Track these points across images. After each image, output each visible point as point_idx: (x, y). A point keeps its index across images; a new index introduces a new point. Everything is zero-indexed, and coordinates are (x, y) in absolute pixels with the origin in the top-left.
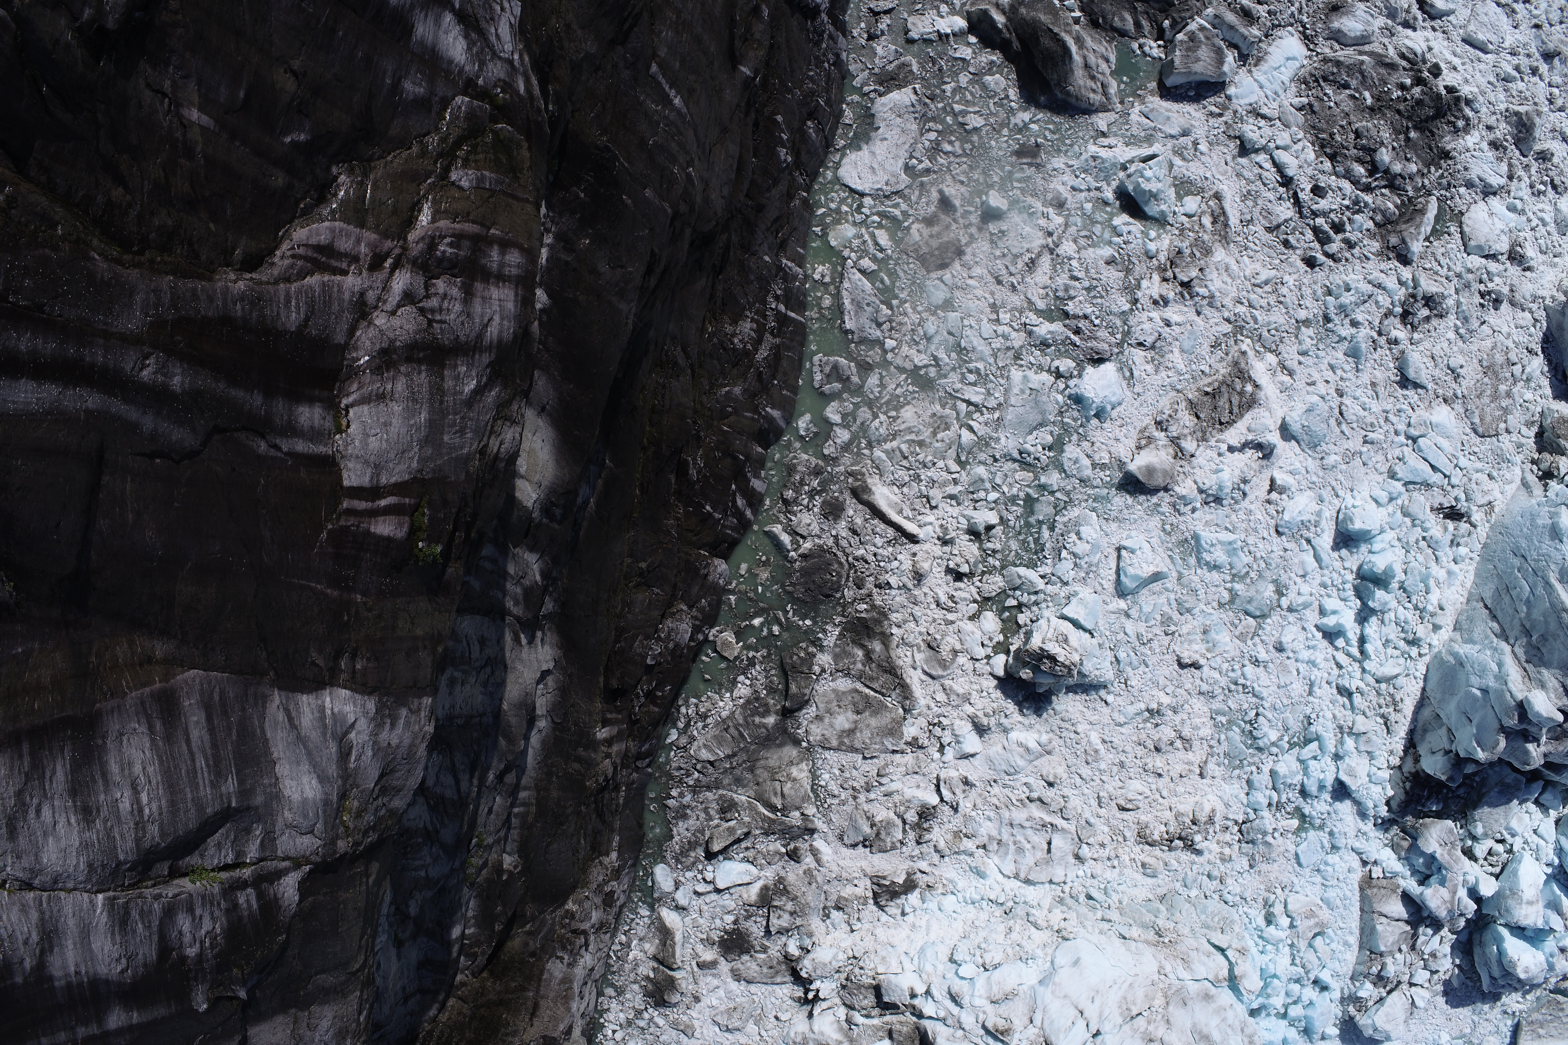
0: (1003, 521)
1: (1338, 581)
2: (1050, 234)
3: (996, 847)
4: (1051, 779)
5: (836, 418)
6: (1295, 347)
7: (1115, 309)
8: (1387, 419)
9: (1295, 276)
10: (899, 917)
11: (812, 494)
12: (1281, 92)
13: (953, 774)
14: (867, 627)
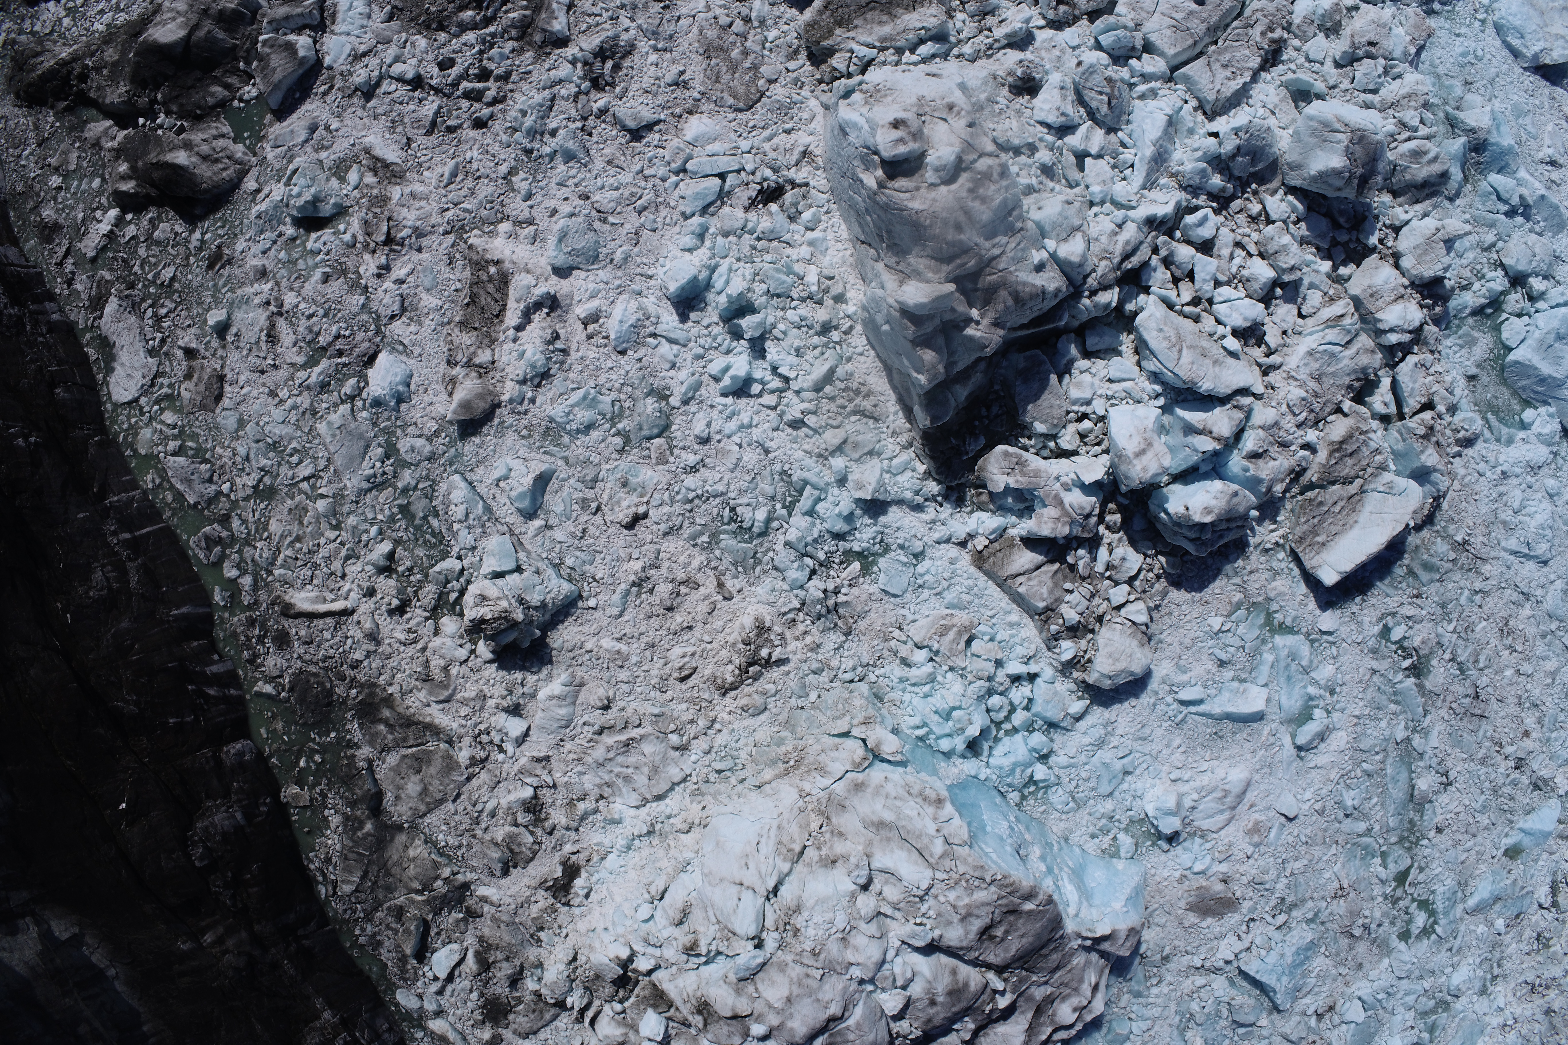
0: (397, 542)
1: (707, 342)
2: (268, 303)
3: (610, 790)
4: (600, 704)
5: (234, 573)
6: (519, 199)
7: (355, 309)
8: (646, 178)
9: (476, 147)
10: (585, 902)
11: (261, 640)
12: (365, 22)
13: (523, 761)
14: (370, 704)
